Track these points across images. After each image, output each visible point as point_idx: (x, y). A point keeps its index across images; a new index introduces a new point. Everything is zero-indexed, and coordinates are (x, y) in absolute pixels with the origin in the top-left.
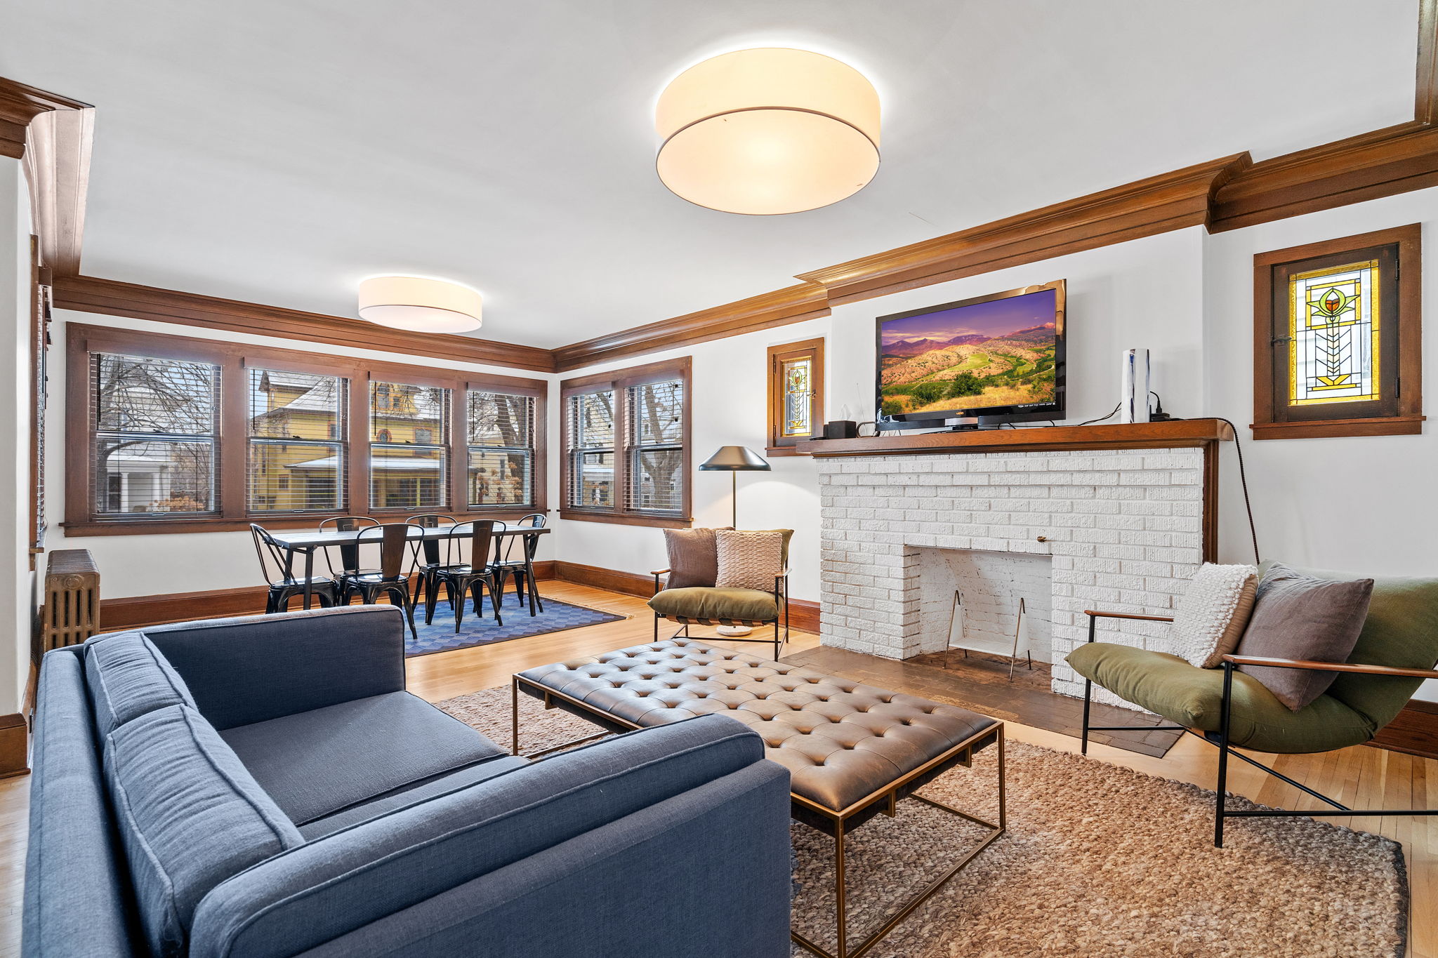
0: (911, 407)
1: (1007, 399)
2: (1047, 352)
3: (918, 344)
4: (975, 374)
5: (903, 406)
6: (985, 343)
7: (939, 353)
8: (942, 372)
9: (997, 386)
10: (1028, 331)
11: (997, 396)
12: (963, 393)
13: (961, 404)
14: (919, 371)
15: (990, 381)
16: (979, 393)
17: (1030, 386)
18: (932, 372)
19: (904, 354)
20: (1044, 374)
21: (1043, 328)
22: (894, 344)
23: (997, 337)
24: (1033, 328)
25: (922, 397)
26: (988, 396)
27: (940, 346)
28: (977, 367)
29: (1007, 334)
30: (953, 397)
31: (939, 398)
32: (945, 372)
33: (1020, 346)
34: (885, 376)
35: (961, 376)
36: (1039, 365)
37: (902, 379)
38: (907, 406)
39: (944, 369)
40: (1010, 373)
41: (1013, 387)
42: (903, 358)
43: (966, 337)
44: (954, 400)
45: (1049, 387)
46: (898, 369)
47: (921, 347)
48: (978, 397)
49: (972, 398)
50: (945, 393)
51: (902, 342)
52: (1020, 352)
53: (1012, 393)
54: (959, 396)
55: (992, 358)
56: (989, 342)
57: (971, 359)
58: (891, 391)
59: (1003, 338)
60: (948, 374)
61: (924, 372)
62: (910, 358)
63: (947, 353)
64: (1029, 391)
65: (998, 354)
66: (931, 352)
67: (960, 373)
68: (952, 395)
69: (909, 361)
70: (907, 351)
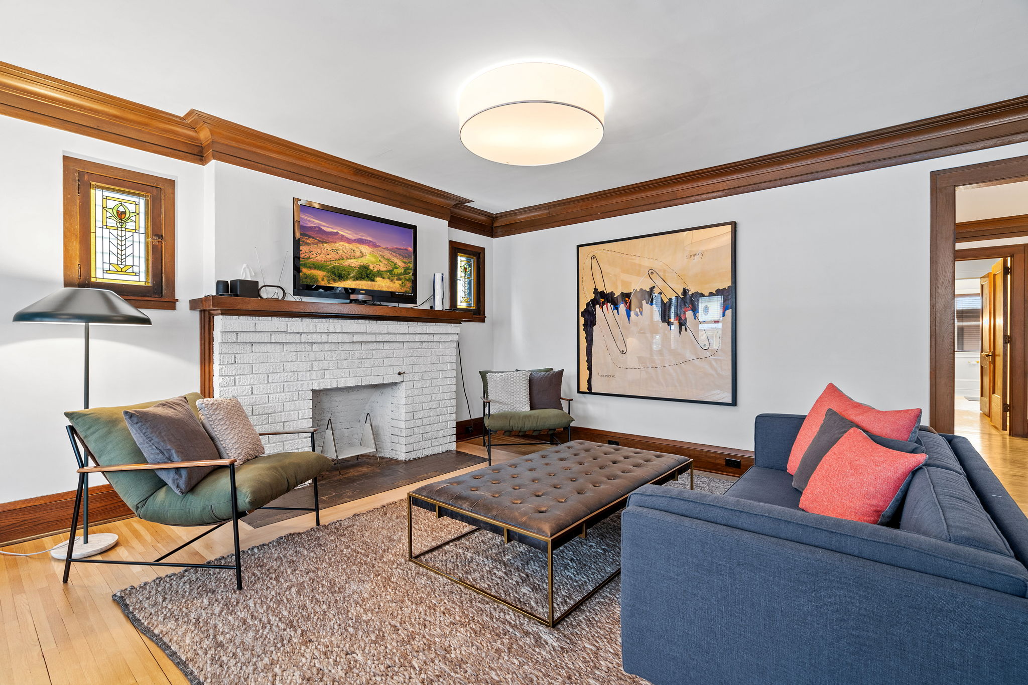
0: (326, 282)
1: (389, 287)
2: (409, 264)
3: (331, 233)
4: (371, 268)
5: (320, 280)
6: (377, 248)
7: (348, 246)
8: (349, 260)
9: (384, 278)
10: (400, 249)
11: (383, 285)
12: (364, 278)
13: (362, 285)
14: (332, 255)
15: (380, 274)
16: (373, 281)
17: (400, 282)
18: (343, 259)
19: (320, 238)
20: (407, 276)
21: (406, 250)
22: (312, 227)
23: (384, 247)
24: (402, 248)
25: (335, 275)
26: (378, 283)
27: (349, 241)
28: (372, 263)
29: (389, 247)
30: (358, 280)
31: (347, 278)
32: (352, 261)
33: (396, 256)
34: (303, 251)
35: (362, 266)
36: (405, 271)
37: (319, 258)
38: (323, 280)
39: (351, 259)
40: (390, 271)
41: (392, 281)
42: (319, 241)
43: (366, 240)
44: (358, 282)
45: (409, 284)
46: (315, 249)
47: (334, 237)
48: (373, 283)
49: (369, 283)
50: (352, 275)
51: (319, 228)
52: (396, 260)
53: (392, 285)
54: (361, 280)
55: (381, 260)
56: (379, 249)
57: (368, 257)
58: (308, 265)
59: (387, 249)
60: (354, 263)
61: (337, 257)
62: (326, 242)
63: (354, 248)
64: (400, 285)
65: (384, 258)
66: (342, 243)
67: (362, 264)
68: (357, 278)
69: (325, 245)
70: (324, 237)
